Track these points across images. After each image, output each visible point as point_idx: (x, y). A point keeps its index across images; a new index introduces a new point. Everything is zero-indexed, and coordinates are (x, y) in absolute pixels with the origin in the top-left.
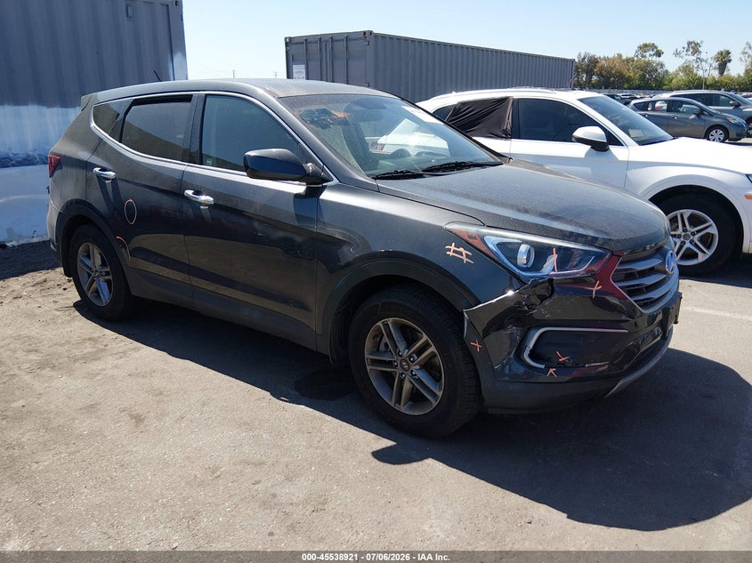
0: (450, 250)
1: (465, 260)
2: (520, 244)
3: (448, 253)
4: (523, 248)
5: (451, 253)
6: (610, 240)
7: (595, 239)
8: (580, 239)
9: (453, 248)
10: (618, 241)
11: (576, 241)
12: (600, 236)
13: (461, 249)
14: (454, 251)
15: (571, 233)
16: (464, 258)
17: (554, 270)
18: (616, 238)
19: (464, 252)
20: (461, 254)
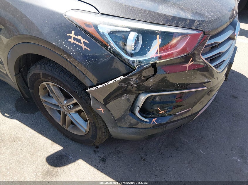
0: (70, 37)
1: (84, 47)
2: (129, 32)
3: (69, 40)
4: (132, 36)
5: (71, 40)
6: (204, 21)
7: (192, 21)
8: (180, 23)
9: (73, 35)
10: (209, 22)
11: (177, 26)
12: (197, 18)
13: (79, 37)
14: (75, 39)
15: (174, 18)
16: (82, 45)
17: (157, 53)
18: (207, 19)
19: (82, 40)
20: (79, 41)
